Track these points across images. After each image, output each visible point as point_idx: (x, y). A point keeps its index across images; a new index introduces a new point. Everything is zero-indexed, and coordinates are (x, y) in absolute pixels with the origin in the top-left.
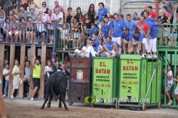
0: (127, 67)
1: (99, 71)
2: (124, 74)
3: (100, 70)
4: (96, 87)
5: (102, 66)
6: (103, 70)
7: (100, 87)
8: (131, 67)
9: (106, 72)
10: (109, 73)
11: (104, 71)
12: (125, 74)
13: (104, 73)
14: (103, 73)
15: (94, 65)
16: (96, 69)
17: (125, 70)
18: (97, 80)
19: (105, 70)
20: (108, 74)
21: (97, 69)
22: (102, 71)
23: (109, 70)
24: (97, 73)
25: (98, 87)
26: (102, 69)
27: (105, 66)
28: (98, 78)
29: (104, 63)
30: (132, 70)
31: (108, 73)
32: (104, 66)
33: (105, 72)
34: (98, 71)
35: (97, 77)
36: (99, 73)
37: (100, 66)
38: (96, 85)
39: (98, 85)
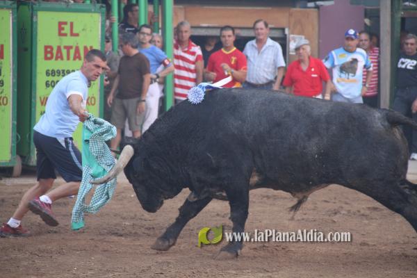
0: (59, 48)
2: (47, 73)
8: (71, 47)
10: (2, 57)
12: (53, 72)
17: (51, 58)
23: (2, 46)
30: (74, 59)
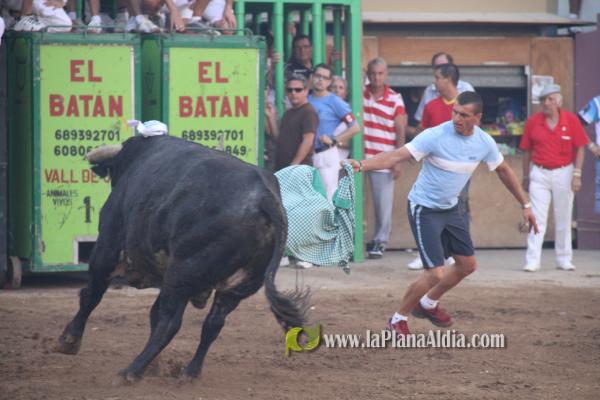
1: (66, 104)
2: (184, 136)
3: (73, 99)
4: (55, 186)
5: (81, 79)
6: (86, 99)
7: (73, 187)
8: (217, 98)
9: (102, 109)
10: (120, 114)
11: (92, 104)
13: (95, 114)
14: (86, 114)
15: (38, 74)
16: (52, 97)
17: (189, 114)
18: (57, 151)
19: (99, 100)
20: (115, 119)
21: (59, 97)
22: (81, 104)
23: (120, 98)
24: (60, 113)
25: (65, 187)
26: (82, 97)
27: (99, 79)
28: (62, 143)
29: (91, 64)
30: (222, 115)
31: (111, 115)
32: (92, 79)
33: (99, 110)
34: (60, 105)
35: (58, 135)
36: (69, 114)
37: (74, 79)
38: (54, 176)
39: (67, 177)
